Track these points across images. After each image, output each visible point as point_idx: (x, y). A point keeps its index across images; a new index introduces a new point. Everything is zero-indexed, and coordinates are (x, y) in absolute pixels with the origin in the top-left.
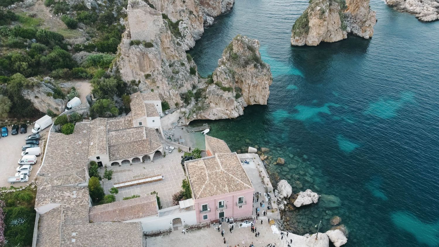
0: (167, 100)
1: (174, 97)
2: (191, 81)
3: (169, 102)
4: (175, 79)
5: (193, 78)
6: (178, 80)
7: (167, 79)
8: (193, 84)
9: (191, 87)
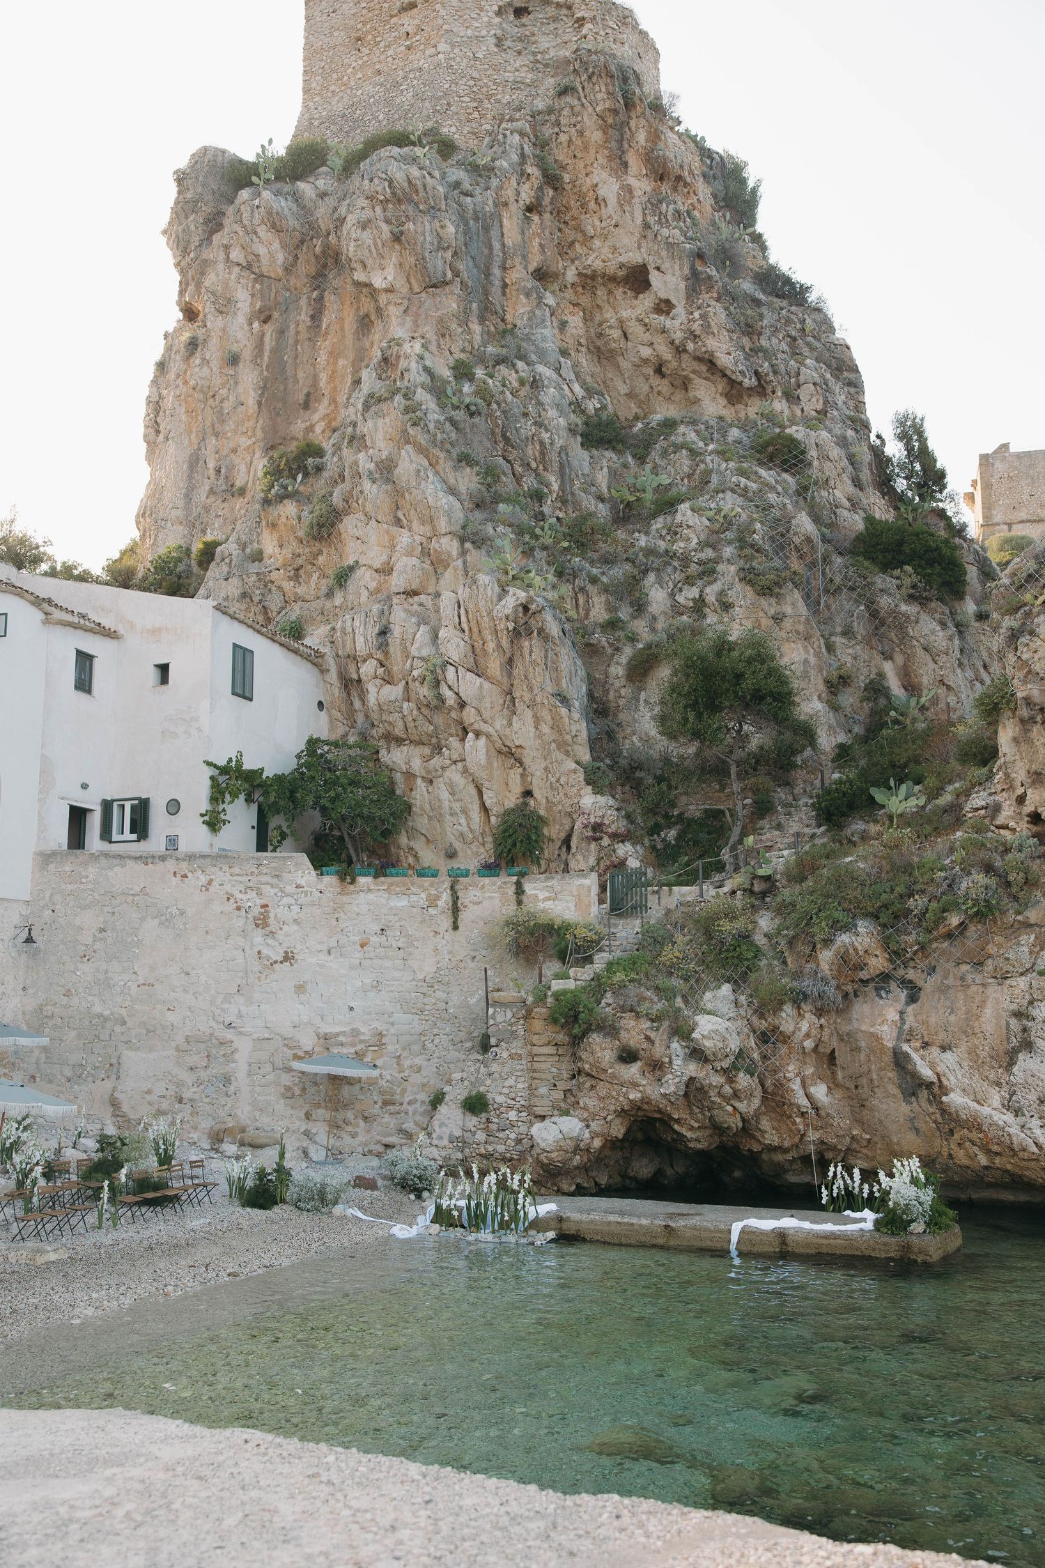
0: (396, 757)
1: (470, 685)
2: (848, 633)
3: (420, 795)
4: (608, 560)
5: (884, 602)
6: (651, 577)
7: (468, 481)
8: (876, 689)
9: (835, 708)
